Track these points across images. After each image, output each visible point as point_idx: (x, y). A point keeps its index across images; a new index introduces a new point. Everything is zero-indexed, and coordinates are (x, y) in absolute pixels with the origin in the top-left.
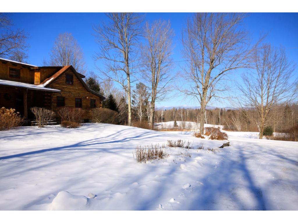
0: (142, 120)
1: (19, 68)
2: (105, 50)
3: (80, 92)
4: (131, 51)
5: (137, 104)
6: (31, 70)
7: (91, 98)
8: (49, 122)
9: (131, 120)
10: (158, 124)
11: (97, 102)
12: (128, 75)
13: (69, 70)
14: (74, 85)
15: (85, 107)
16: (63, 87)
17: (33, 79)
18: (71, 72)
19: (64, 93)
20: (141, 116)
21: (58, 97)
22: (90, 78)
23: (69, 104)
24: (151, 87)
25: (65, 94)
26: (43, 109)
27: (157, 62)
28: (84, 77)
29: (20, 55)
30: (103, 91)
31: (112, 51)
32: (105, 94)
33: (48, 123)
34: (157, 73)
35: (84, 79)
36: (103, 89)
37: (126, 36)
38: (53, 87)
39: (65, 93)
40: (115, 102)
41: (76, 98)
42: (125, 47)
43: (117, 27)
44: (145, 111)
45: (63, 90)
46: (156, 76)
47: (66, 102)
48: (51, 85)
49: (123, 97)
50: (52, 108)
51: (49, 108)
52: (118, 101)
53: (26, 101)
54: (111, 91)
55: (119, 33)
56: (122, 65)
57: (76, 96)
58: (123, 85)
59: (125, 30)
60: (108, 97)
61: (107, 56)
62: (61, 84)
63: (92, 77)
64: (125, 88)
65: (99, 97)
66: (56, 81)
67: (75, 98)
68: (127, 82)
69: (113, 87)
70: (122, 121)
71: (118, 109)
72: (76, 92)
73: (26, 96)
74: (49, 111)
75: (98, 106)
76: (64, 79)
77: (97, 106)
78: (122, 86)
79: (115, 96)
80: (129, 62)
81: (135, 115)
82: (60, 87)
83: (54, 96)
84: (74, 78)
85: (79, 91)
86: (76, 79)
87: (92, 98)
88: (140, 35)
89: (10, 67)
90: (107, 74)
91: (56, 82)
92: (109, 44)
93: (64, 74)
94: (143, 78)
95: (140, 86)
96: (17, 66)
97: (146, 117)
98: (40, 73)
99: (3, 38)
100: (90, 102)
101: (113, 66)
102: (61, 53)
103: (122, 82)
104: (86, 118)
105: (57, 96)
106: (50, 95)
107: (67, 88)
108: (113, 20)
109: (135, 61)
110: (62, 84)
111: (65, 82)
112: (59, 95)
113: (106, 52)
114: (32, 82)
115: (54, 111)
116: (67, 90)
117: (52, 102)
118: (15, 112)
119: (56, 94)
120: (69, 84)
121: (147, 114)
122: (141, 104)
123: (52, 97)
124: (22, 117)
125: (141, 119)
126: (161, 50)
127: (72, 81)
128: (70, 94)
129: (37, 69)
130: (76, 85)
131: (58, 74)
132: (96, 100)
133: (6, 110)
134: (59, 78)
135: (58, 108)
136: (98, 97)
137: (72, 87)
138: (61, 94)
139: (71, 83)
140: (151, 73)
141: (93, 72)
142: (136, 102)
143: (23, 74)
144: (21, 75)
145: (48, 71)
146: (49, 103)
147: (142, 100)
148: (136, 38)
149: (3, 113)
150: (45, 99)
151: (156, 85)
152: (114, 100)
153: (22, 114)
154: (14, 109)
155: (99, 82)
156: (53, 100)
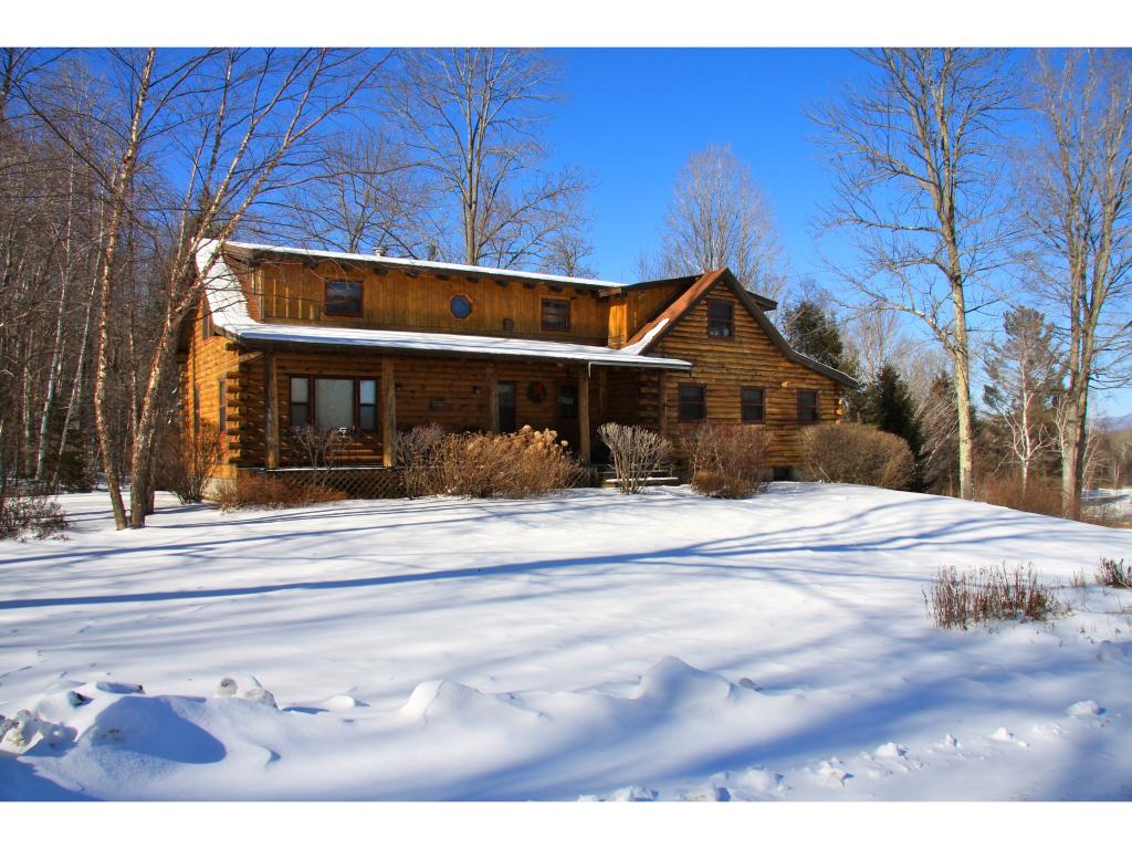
0: (1030, 473)
1: (568, 299)
2: (856, 192)
3: (758, 363)
4: (966, 178)
5: (1010, 403)
6: (600, 298)
7: (801, 386)
8: (654, 475)
9: (968, 474)
10: (1112, 492)
11: (824, 402)
12: (956, 280)
13: (718, 287)
14: (737, 339)
15: (777, 420)
16: (700, 350)
17: (605, 329)
18: (728, 294)
19: (703, 372)
20: (1025, 453)
21: (681, 386)
22: (803, 305)
23: (718, 410)
24: (1067, 324)
25: (707, 376)
26: (634, 431)
27: (1096, 209)
28: (772, 305)
29: (569, 249)
30: (857, 352)
32: (864, 363)
33: (650, 479)
34: (1098, 259)
35: (773, 317)
36: (858, 341)
37: (942, 118)
38: (668, 354)
39: (706, 369)
40: (906, 396)
41: (744, 389)
42: (939, 164)
43: (904, 90)
44: (1044, 432)
45: (700, 359)
46: (1089, 272)
47: (708, 404)
48: (660, 344)
49: (944, 375)
50: (664, 423)
51: (652, 425)
52: (917, 388)
53: (584, 403)
54: (889, 350)
55: (909, 114)
56: (928, 244)
57: (746, 381)
58: (935, 327)
59: (937, 93)
60: (878, 376)
61: (861, 209)
62: (692, 338)
63: (812, 299)
64: (941, 334)
65: (831, 379)
66: (677, 328)
67: (739, 388)
68: (949, 314)
69: (899, 333)
70: (931, 475)
71: (918, 425)
72: (743, 364)
73: (585, 390)
74: (653, 437)
75: (829, 417)
76: (702, 318)
77: (824, 417)
78: (932, 331)
79: (906, 373)
80: (957, 227)
81: (998, 451)
82: (690, 350)
83: (669, 385)
84: (737, 312)
85: (754, 362)
86: (743, 315)
87: (805, 386)
88: (1007, 103)
89: (544, 297)
90: (867, 284)
91: (676, 334)
92: (870, 166)
93: (704, 302)
94: (1032, 288)
95: (1022, 323)
96: (562, 293)
97: (1050, 459)
98: (625, 307)
99: (525, 204)
100: (795, 401)
101: (887, 250)
102: (698, 222)
103: (928, 315)
104: (782, 465)
105: (679, 383)
106: (656, 379)
107: (711, 351)
108: (885, 67)
109: (984, 220)
110: (694, 339)
111: (705, 331)
112: (685, 379)
113: (862, 197)
114: (602, 341)
115: (670, 436)
116: (714, 361)
117: (665, 405)
118: (558, 440)
119: (676, 374)
120: (721, 337)
121: (1057, 447)
122: (1026, 405)
123: (665, 388)
124: (575, 457)
125: (1025, 470)
126: (1114, 152)
127: (730, 326)
128: (722, 374)
129: (617, 295)
130: (744, 340)
131: (680, 305)
132: (820, 392)
133: (533, 436)
134: (687, 318)
135: (682, 426)
136: (828, 382)
137: (732, 347)
138: (693, 375)
139: (726, 332)
140: (1065, 262)
141: (814, 281)
142: (1003, 393)
143: (580, 315)
144: (573, 320)
145: (650, 297)
146: (656, 408)
147: (1030, 384)
148: (989, 123)
149: (527, 443)
150: (643, 396)
151: (1090, 313)
152: (904, 387)
153: (575, 448)
154: (554, 432)
155: (838, 317)
156: (666, 399)
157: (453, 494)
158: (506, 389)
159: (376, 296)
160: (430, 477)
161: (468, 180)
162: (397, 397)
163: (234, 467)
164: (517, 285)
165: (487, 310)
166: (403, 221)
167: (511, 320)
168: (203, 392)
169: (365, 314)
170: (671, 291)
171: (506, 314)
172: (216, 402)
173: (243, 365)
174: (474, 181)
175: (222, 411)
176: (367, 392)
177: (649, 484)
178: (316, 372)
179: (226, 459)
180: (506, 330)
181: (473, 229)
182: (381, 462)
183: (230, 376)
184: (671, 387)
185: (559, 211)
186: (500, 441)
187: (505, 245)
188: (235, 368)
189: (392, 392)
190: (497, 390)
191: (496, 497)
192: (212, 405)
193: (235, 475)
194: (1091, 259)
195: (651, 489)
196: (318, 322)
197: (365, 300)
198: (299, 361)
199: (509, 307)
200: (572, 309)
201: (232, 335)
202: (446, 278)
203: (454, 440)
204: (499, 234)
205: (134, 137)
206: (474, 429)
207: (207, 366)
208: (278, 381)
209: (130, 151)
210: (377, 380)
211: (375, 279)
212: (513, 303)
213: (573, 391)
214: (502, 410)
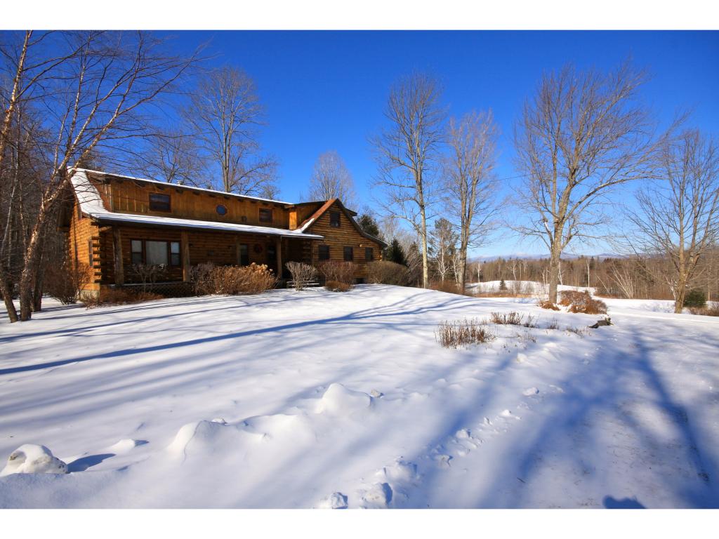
0: (445, 279)
1: (271, 208)
2: (386, 171)
3: (350, 237)
4: (426, 168)
5: (437, 253)
6: (285, 209)
7: (367, 246)
8: (310, 283)
9: (427, 279)
10: (472, 285)
11: (375, 252)
12: (422, 207)
13: (334, 206)
14: (342, 227)
15: (358, 260)
16: (327, 232)
17: (288, 222)
18: (338, 209)
19: (328, 241)
20: (443, 272)
21: (320, 246)
22: (364, 216)
23: (335, 256)
24: (460, 224)
25: (330, 242)
26: (301, 265)
27: (469, 182)
28: (355, 214)
29: (271, 190)
30: (384, 234)
31: (397, 172)
32: (387, 239)
33: (308, 284)
34: (471, 201)
35: (355, 218)
36: (384, 231)
37: (418, 144)
38: (314, 233)
39: (330, 239)
40: (402, 251)
41: (345, 248)
42: (417, 162)
43: (404, 132)
44: (449, 264)
45: (326, 235)
46: (467, 206)
47: (331, 253)
48: (311, 229)
49: (414, 243)
50: (313, 262)
51: (309, 262)
52: (406, 249)
53: (279, 253)
54: (394, 234)
55: (406, 142)
56: (412, 192)
57: (345, 244)
58: (414, 224)
59: (416, 135)
60: (392, 243)
61: (388, 179)
62: (323, 227)
63: (367, 214)
64: (417, 227)
65: (378, 243)
66: (318, 222)
67: (343, 247)
68: (420, 219)
70: (413, 281)
71: (406, 261)
72: (345, 238)
73: (279, 247)
74: (309, 267)
76: (328, 219)
77: (376, 258)
78: (413, 226)
79: (401, 242)
80: (423, 187)
81: (433, 271)
82: (323, 231)
84: (342, 216)
85: (348, 237)
86: (344, 218)
88: (441, 140)
89: (260, 207)
90: (390, 208)
91: (317, 225)
92: (391, 161)
93: (328, 211)
94: (446, 210)
95: (442, 225)
96: (268, 206)
97: (451, 274)
98: (296, 212)
99: (251, 169)
100: (365, 252)
101: (397, 195)
102: (323, 182)
103: (412, 220)
104: (360, 277)
105: (318, 245)
106: (309, 243)
107: (331, 232)
109: (433, 184)
110: (325, 227)
111: (329, 224)
112: (321, 243)
113: (388, 173)
114: (287, 227)
115: (316, 267)
116: (332, 236)
117: (313, 254)
118: (268, 269)
119: (317, 241)
120: (334, 227)
121: (453, 269)
122: (443, 254)
123: (313, 247)
124: (276, 276)
125: (443, 277)
126: (476, 162)
127: (339, 222)
128: (336, 241)
129: (292, 208)
130: (344, 228)
131: (320, 212)
132: (374, 249)
133: (257, 267)
134: (321, 218)
135: (321, 263)
136: (376, 245)
137: (340, 231)
138: (324, 242)
139: (337, 225)
140: (460, 202)
141: (368, 207)
142: (435, 250)
143: (276, 216)
144: (274, 218)
145: (307, 209)
146: (309, 255)
147: (445, 247)
148: (434, 147)
149: (254, 270)
150: (304, 250)
151: (468, 220)
152: (401, 248)
153: (275, 272)
154: (266, 266)
155: (377, 221)
156: (313, 252)
157: (220, 294)
158: (245, 247)
159: (176, 202)
160: (208, 287)
161: (224, 157)
162: (190, 250)
163: (98, 285)
164: (248, 202)
165: (234, 212)
166: (194, 173)
167: (245, 217)
168: (80, 247)
169: (172, 210)
170: (315, 207)
171: (243, 214)
172: (87, 252)
173: (101, 233)
174: (227, 158)
175: (91, 256)
176: (175, 247)
177: (308, 286)
178: (146, 238)
179: (92, 280)
180: (243, 222)
181: (227, 178)
182: (182, 280)
183: (94, 238)
184: (316, 246)
185: (266, 173)
186: (242, 270)
187: (243, 186)
188: (97, 235)
189: (187, 248)
190: (239, 247)
191: (240, 295)
192: (85, 253)
193: (99, 288)
194: (468, 200)
195: (309, 288)
196: (146, 213)
197: (172, 204)
198: (136, 232)
199: (244, 211)
200: (273, 214)
201: (95, 218)
202: (214, 197)
203: (219, 269)
204: (239, 181)
205: (13, 98)
206: (229, 264)
207: (81, 234)
208: (122, 242)
209: (11, 107)
210: (180, 242)
211: (177, 194)
212: (246, 209)
213: (274, 248)
214: (242, 256)
